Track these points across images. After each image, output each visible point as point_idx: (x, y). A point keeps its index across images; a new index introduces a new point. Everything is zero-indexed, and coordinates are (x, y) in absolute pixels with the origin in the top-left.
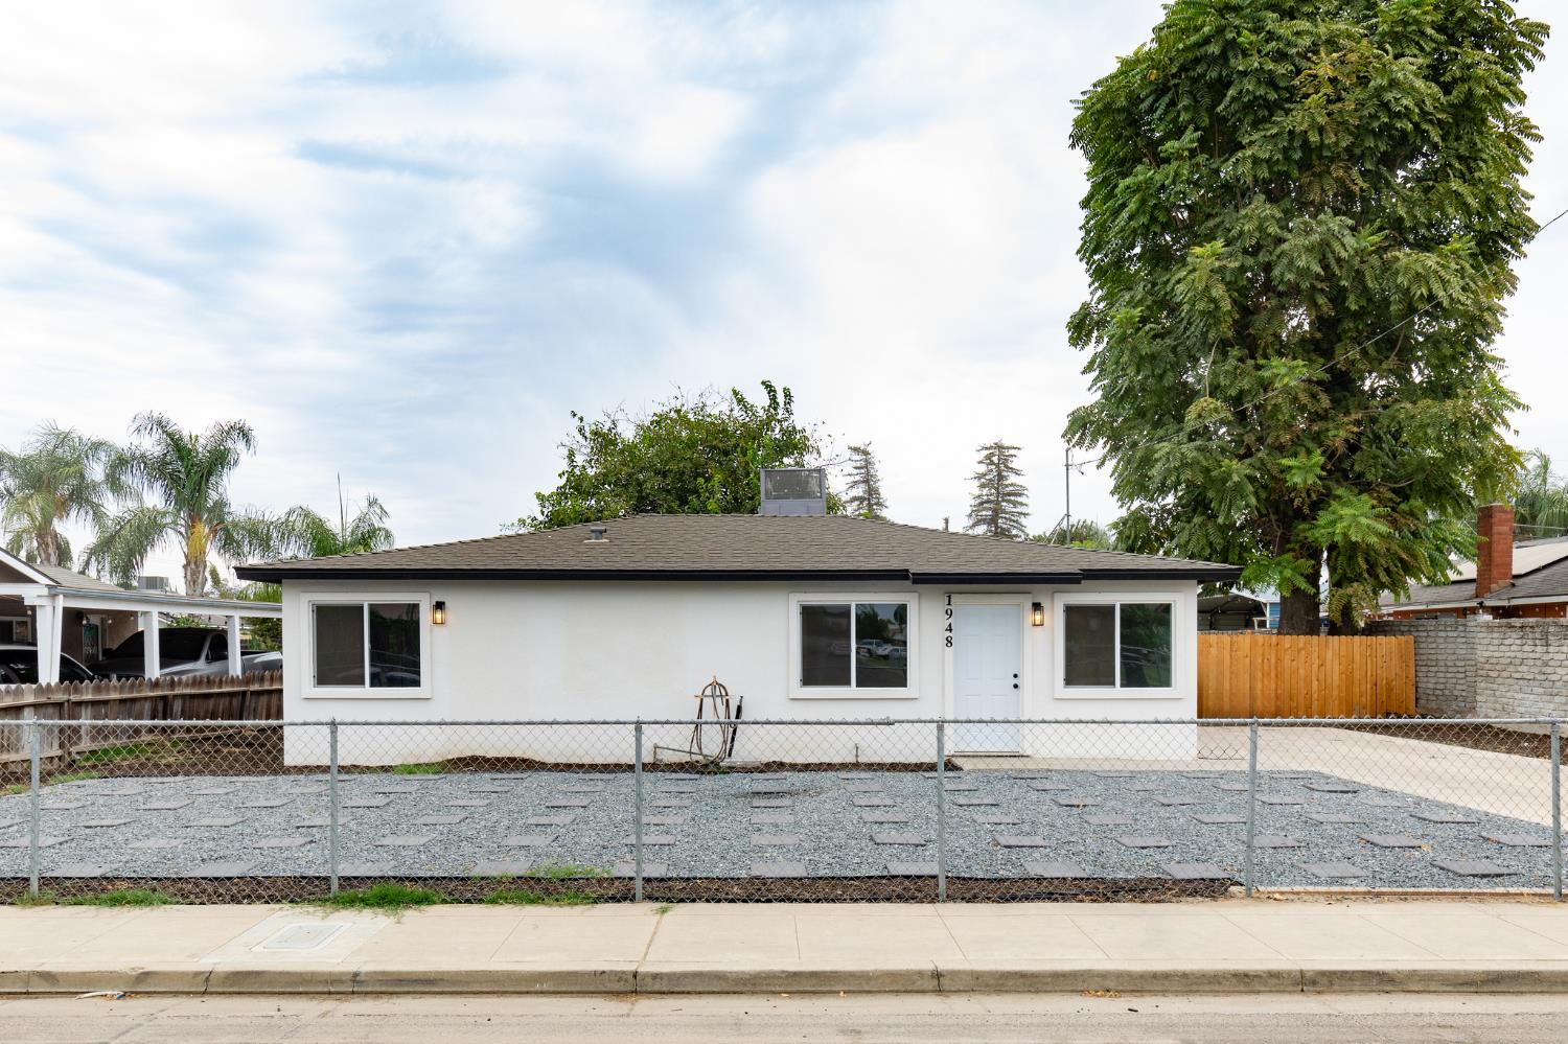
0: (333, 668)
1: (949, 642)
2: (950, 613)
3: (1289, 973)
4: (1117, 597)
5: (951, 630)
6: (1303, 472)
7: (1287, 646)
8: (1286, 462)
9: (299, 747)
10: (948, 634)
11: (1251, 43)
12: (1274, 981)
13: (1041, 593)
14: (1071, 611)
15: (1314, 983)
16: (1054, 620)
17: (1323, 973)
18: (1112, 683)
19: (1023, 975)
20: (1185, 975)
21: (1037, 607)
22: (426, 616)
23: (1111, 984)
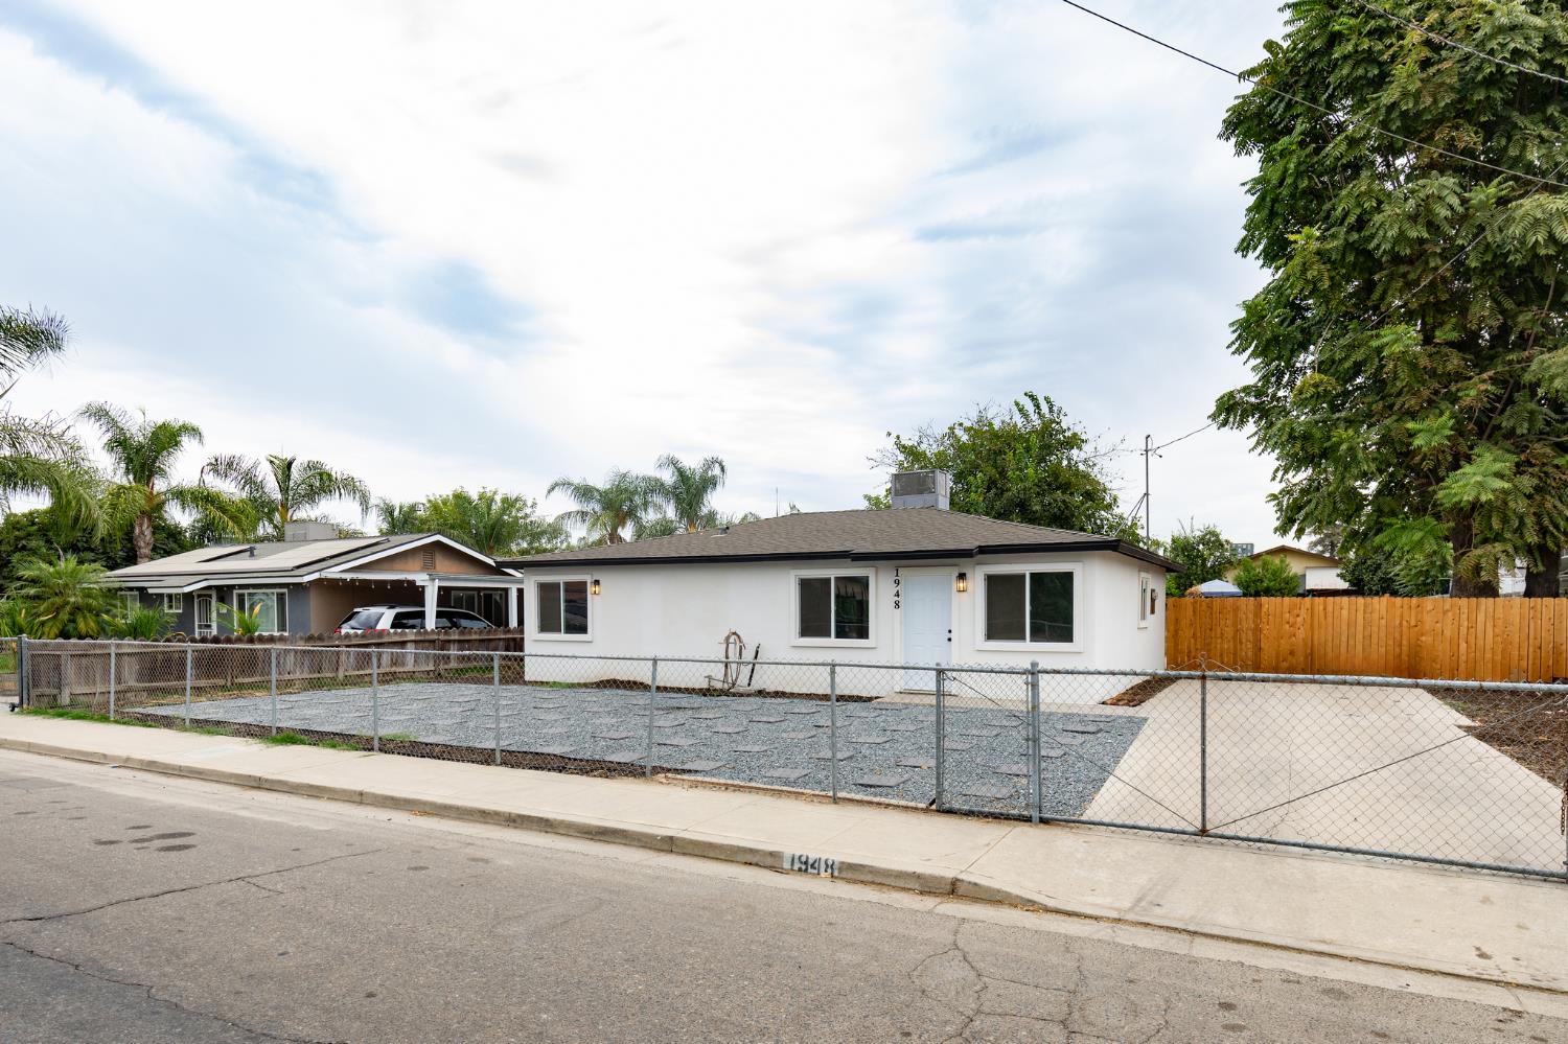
0: (548, 624)
1: (897, 605)
2: (897, 583)
3: (504, 813)
4: (1026, 567)
5: (898, 596)
6: (1430, 433)
7: (1430, 607)
8: (1410, 425)
9: (532, 670)
10: (896, 598)
11: (1350, 28)
12: (496, 817)
13: (965, 565)
14: (992, 580)
15: (514, 821)
16: (976, 587)
17: (519, 816)
18: (1024, 638)
19: (392, 799)
20: (458, 808)
21: (962, 576)
22: (590, 589)
23: (427, 809)
